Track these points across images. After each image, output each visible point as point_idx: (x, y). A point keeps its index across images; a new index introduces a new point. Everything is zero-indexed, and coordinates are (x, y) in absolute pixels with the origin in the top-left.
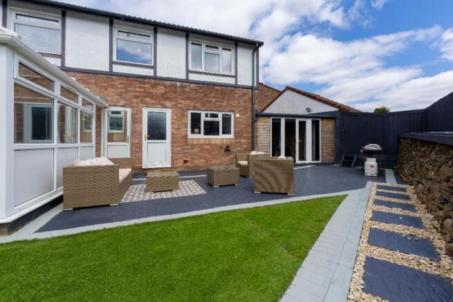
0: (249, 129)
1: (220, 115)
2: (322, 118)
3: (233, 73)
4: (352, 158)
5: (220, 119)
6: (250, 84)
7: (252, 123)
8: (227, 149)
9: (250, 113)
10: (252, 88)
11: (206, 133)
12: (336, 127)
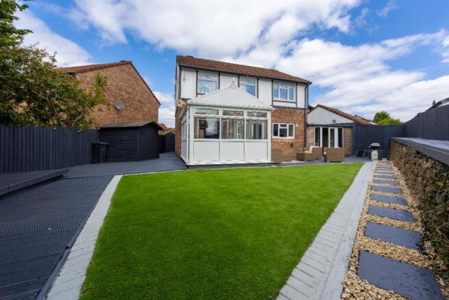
0: (303, 134)
1: (288, 125)
2: (344, 127)
3: (294, 101)
4: (363, 152)
5: (288, 127)
6: (303, 107)
7: (305, 130)
8: (292, 145)
9: (303, 124)
10: (304, 109)
11: (281, 136)
12: (352, 133)
